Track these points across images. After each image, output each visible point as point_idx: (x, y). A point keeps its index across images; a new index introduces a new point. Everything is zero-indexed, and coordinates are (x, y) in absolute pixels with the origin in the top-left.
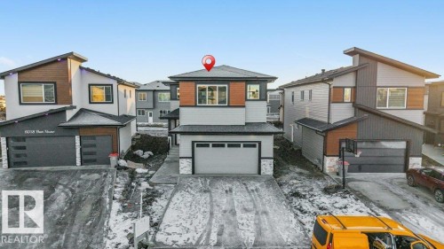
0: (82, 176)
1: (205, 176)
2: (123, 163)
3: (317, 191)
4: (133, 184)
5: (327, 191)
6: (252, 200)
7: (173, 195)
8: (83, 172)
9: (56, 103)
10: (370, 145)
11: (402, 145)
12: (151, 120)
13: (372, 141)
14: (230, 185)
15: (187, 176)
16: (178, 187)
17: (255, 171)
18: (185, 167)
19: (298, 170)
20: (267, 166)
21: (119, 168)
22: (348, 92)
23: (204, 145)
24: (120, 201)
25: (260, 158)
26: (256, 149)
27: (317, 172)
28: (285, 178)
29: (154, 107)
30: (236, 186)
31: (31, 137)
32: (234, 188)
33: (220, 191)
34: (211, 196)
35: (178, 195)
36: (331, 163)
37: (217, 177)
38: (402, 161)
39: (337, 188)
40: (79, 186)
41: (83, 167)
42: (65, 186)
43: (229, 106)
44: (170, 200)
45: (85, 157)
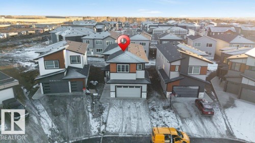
0: (74, 99)
1: (121, 99)
2: (88, 91)
3: (161, 108)
4: (94, 103)
6: (137, 113)
7: (109, 109)
8: (74, 96)
9: (60, 68)
10: (185, 87)
11: (197, 88)
12: (92, 53)
13: (186, 86)
14: (129, 104)
15: (113, 99)
16: (111, 105)
17: (140, 96)
18: (113, 95)
20: (144, 95)
21: (87, 94)
24: (91, 112)
25: (141, 92)
26: (140, 89)
27: (163, 97)
28: (151, 100)
29: (94, 47)
30: (132, 104)
31: (51, 83)
32: (131, 106)
33: (126, 107)
34: (123, 111)
35: (111, 110)
36: (168, 94)
37: (125, 99)
38: (197, 93)
39: (168, 107)
40: (75, 105)
41: (76, 93)
42: (70, 104)
43: (130, 73)
44: (108, 111)
45: (73, 89)
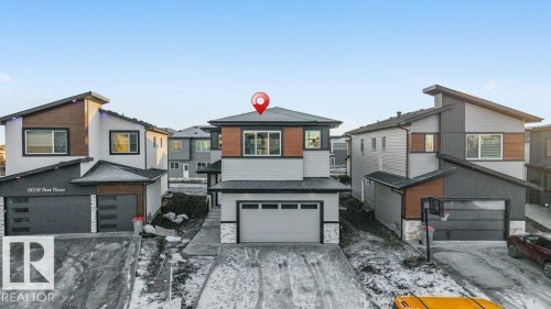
0: (98, 246)
1: (253, 246)
2: (149, 229)
3: (394, 265)
4: (163, 256)
5: (407, 264)
6: (312, 277)
7: (211, 270)
8: (99, 240)
9: (68, 155)
10: (459, 206)
11: (500, 205)
12: (186, 175)
13: (464, 201)
14: (285, 257)
15: (231, 246)
16: (219, 260)
17: (316, 238)
18: (228, 234)
19: (371, 237)
20: (332, 234)
21: (145, 235)
22: (430, 140)
23: (252, 206)
24: (145, 277)
25: (322, 222)
26: (317, 211)
27: (394, 240)
28: (354, 248)
29: (191, 158)
30: (293, 259)
31: (35, 196)
32: (290, 260)
33: (272, 265)
34: (260, 272)
35: (218, 270)
36: (411, 229)
37: (268, 247)
38: (501, 225)
39: (420, 260)
40: (93, 259)
41: (100, 235)
42: (76, 259)
43: (283, 157)
44: (208, 277)
45: (102, 222)
